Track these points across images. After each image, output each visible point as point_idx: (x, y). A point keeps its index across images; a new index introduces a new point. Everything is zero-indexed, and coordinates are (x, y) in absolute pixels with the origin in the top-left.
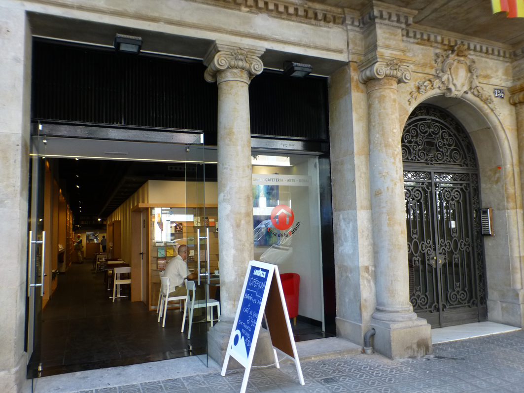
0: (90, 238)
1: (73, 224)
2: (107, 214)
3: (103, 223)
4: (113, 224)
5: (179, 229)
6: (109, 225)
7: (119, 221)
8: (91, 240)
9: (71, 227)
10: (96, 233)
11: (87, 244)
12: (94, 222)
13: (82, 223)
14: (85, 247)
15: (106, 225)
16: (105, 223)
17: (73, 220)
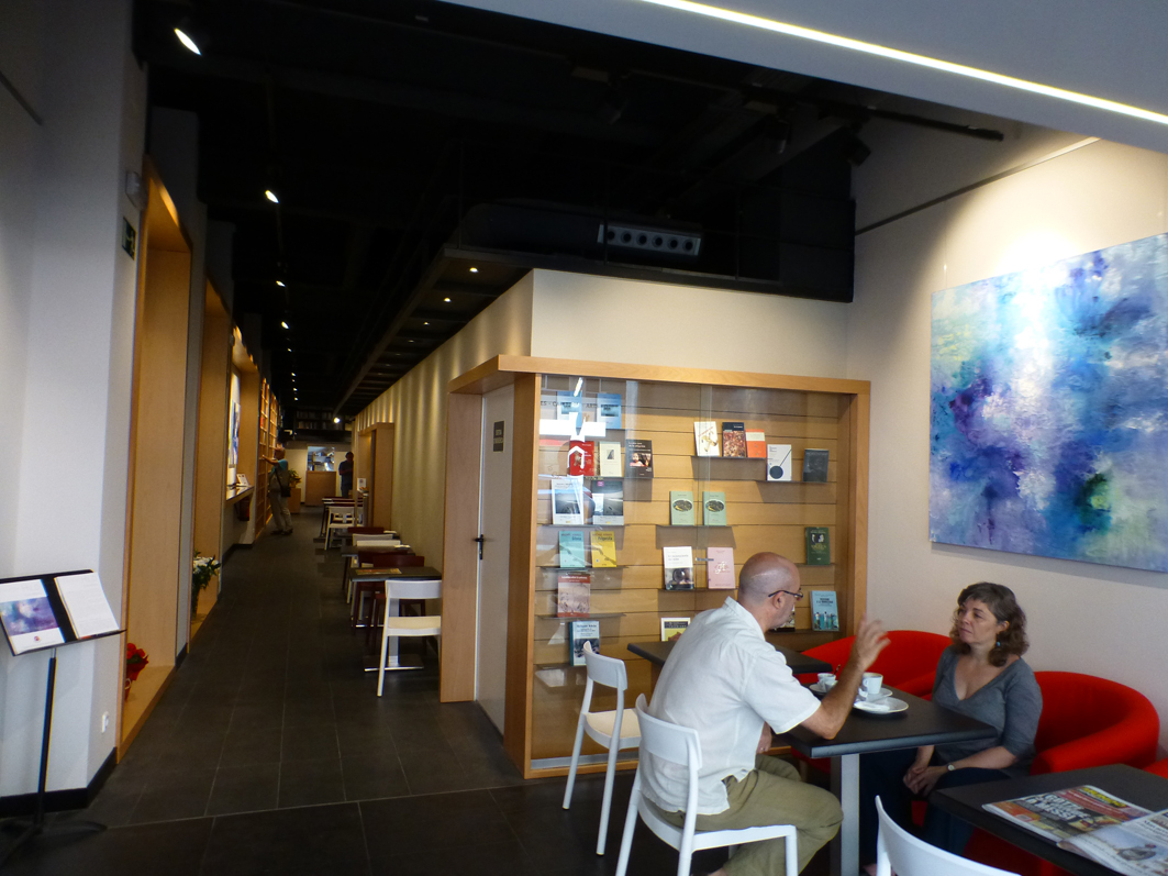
0: (316, 460)
1: (278, 427)
2: (358, 406)
3: (344, 427)
4: (375, 431)
5: (640, 464)
6: (362, 435)
7: (387, 424)
8: (318, 463)
9: (274, 434)
10: (328, 450)
11: (308, 473)
12: (324, 426)
13: (301, 426)
14: (303, 480)
15: (349, 433)
16: (348, 429)
17: (278, 417)
